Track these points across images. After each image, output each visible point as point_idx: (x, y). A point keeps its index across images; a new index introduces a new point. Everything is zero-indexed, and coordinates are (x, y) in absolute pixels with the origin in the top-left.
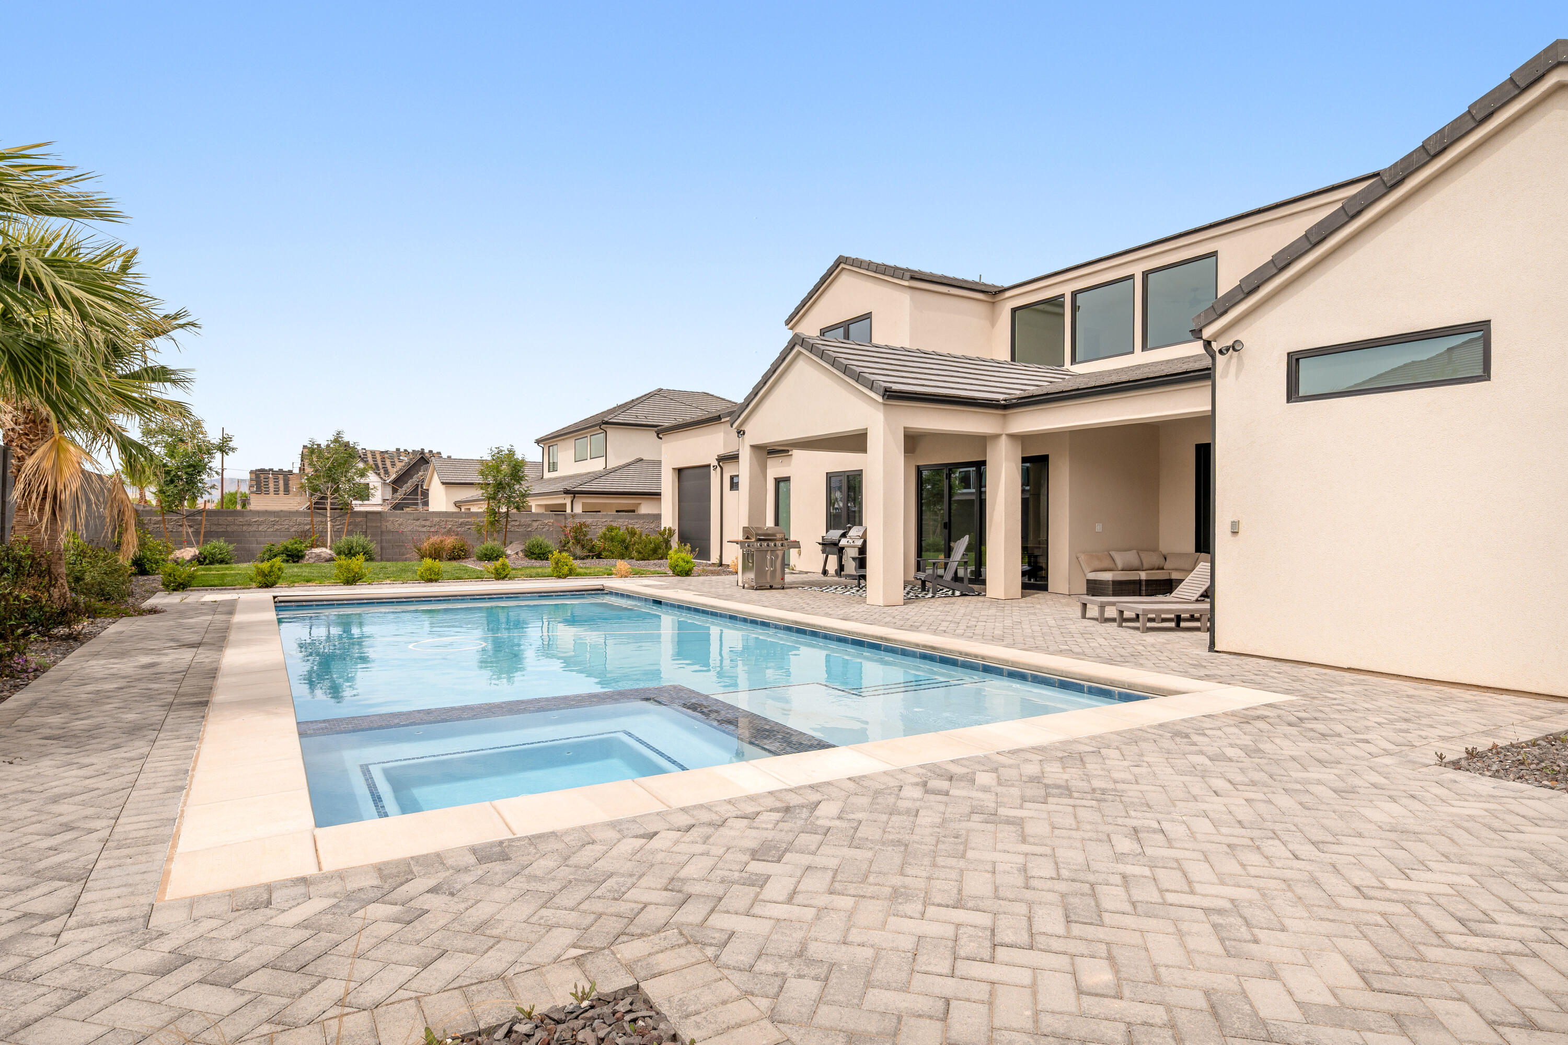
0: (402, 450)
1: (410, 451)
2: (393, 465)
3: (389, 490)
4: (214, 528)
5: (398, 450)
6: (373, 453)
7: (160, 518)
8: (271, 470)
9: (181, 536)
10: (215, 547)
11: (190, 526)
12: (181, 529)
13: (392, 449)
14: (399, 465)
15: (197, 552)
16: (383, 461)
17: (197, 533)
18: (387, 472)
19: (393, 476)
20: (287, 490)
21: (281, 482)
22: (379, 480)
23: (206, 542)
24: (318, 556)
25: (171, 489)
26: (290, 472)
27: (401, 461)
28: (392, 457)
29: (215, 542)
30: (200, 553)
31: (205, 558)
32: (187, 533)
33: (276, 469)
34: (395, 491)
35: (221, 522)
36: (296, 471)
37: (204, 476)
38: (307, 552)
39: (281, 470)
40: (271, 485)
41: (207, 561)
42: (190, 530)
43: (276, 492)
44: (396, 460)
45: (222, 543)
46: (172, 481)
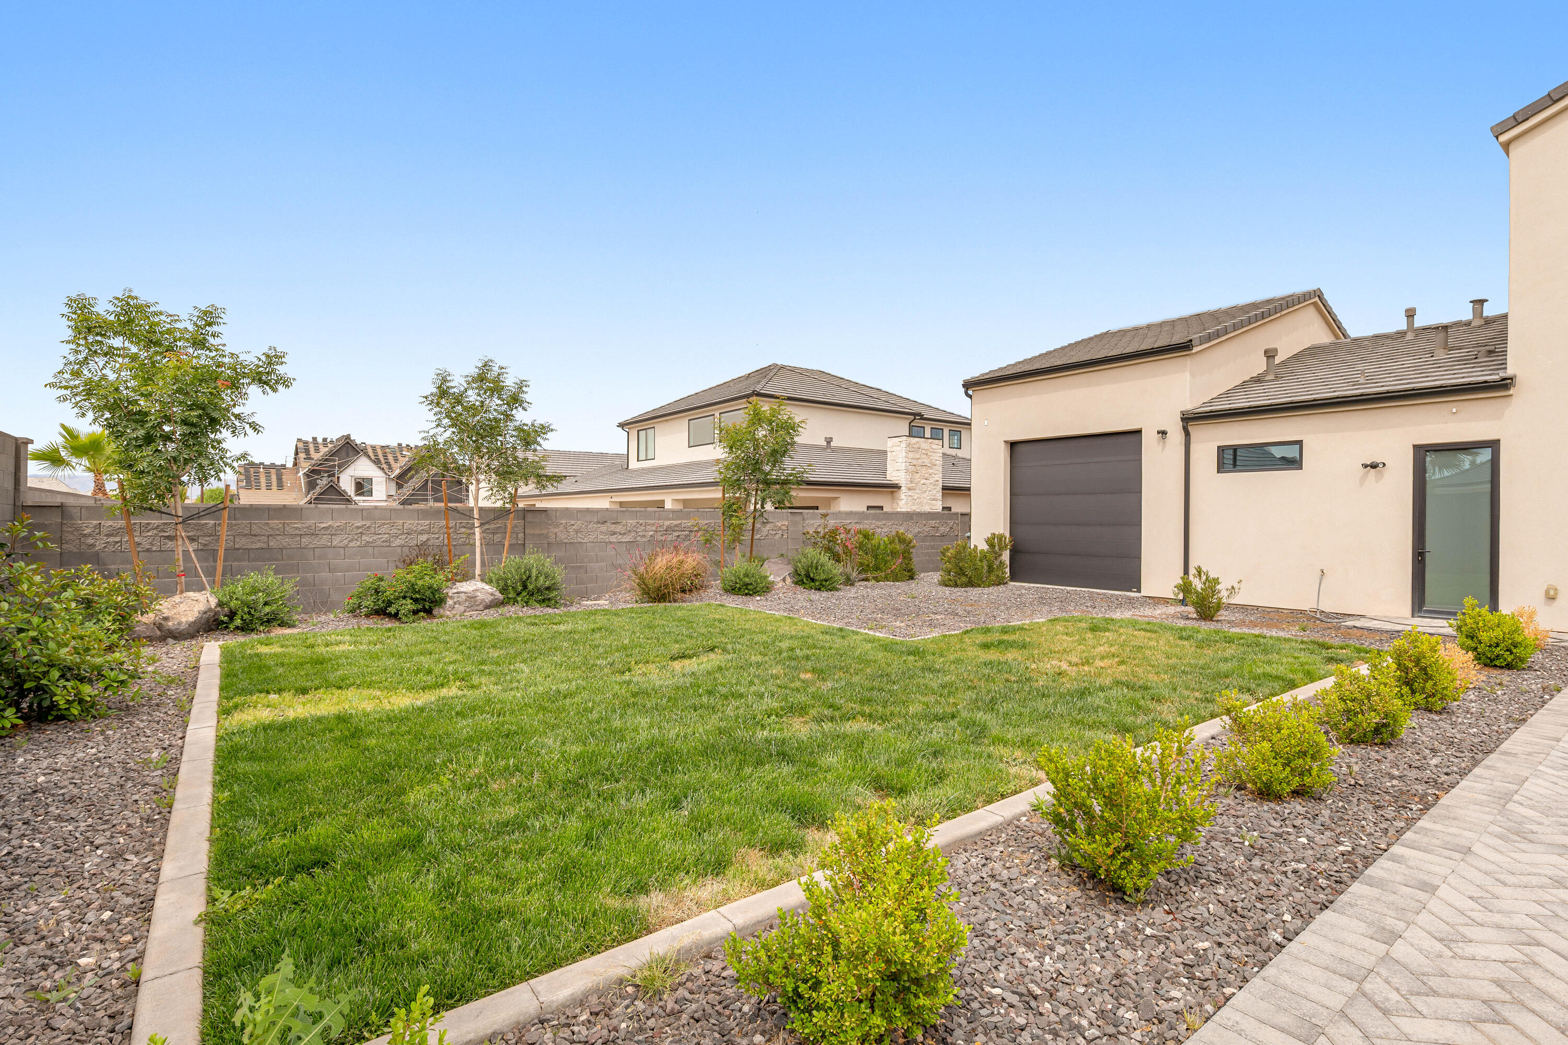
0: (404, 445)
1: (413, 446)
2: (396, 460)
3: (393, 486)
4: (242, 542)
5: (400, 445)
6: (374, 448)
7: (122, 523)
8: (262, 464)
9: (172, 561)
10: (255, 590)
11: (192, 539)
12: (170, 544)
13: (393, 443)
14: (403, 461)
15: (213, 602)
16: (385, 456)
17: (208, 554)
18: (390, 468)
19: (397, 472)
20: (280, 486)
21: (274, 478)
22: (383, 475)
23: (230, 573)
24: (471, 598)
25: (145, 458)
26: (284, 466)
27: (404, 456)
28: (394, 452)
29: (253, 578)
30: (220, 604)
31: (232, 615)
32: (186, 553)
33: (267, 463)
34: (399, 486)
35: (256, 530)
36: (290, 465)
37: (225, 434)
38: (451, 592)
39: (273, 464)
40: (263, 480)
41: (238, 622)
42: (191, 548)
43: (269, 487)
44: (398, 455)
45: (271, 579)
46: (149, 439)
